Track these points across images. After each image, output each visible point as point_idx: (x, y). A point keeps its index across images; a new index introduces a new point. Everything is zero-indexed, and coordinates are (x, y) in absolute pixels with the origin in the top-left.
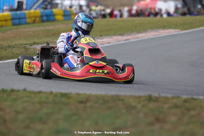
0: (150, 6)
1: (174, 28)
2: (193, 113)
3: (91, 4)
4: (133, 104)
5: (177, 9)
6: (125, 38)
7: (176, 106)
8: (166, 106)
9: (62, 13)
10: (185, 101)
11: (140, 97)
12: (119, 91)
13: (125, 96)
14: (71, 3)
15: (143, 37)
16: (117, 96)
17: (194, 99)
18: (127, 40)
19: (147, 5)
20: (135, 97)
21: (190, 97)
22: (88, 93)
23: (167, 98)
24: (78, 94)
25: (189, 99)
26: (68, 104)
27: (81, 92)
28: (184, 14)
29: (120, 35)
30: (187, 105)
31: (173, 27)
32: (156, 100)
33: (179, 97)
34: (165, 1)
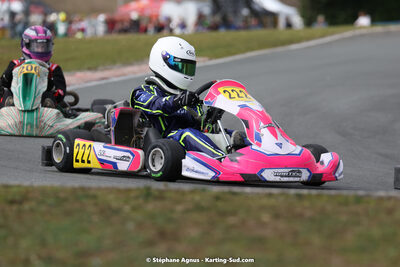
0: (148, 12)
2: (232, 220)
3: (32, 8)
4: (115, 204)
5: (201, 18)
6: (99, 74)
7: (199, 208)
8: (179, 208)
10: (217, 198)
11: (128, 190)
13: (99, 189)
15: (134, 73)
16: (83, 189)
17: (234, 194)
18: (103, 79)
19: (142, 10)
20: (119, 191)
21: (226, 189)
22: (26, 183)
23: (182, 193)
24: (7, 187)
25: (224, 193)
27: (13, 182)
28: (215, 28)
29: (90, 69)
30: (220, 204)
32: (160, 196)
33: (203, 190)
34: (178, 3)
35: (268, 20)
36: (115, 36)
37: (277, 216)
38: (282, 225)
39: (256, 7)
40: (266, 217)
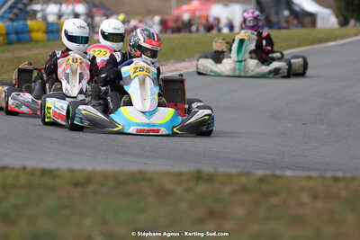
0: (198, 13)
2: (274, 200)
3: (94, 10)
4: (168, 184)
7: (244, 189)
8: (227, 190)
9: (42, 25)
10: (261, 180)
11: (180, 174)
12: (145, 163)
13: (154, 172)
14: (60, 10)
15: (186, 69)
16: (140, 173)
17: (277, 177)
19: (194, 11)
20: (172, 174)
21: (268, 172)
22: (89, 167)
23: (229, 176)
24: (72, 171)
25: (267, 176)
26: (53, 188)
27: (77, 166)
32: (210, 179)
33: (248, 174)
34: (226, 5)
35: (308, 20)
36: (169, 35)
37: (315, 196)
38: (319, 205)
39: (296, 8)
40: (305, 198)
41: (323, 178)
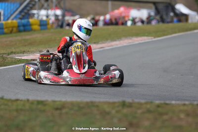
0: (123, 15)
1: (147, 36)
2: (165, 117)
3: (66, 13)
4: (107, 109)
5: (149, 16)
6: (99, 46)
7: (149, 111)
8: (139, 111)
9: (38, 23)
10: (158, 106)
11: (114, 103)
12: (95, 97)
13: (100, 102)
14: (47, 13)
15: (117, 45)
16: (92, 102)
17: (167, 104)
18: (102, 48)
19: (121, 13)
20: (109, 103)
21: (162, 102)
22: (64, 100)
23: (141, 104)
24: (54, 101)
25: (161, 104)
26: (44, 111)
27: (57, 99)
29: (95, 43)
30: (160, 109)
31: (147, 34)
32: (130, 105)
33: (151, 102)
34: (139, 10)
35: (183, 18)
37: (188, 115)
38: (190, 119)
39: (177, 12)
40: (182, 116)
41: (192, 105)
